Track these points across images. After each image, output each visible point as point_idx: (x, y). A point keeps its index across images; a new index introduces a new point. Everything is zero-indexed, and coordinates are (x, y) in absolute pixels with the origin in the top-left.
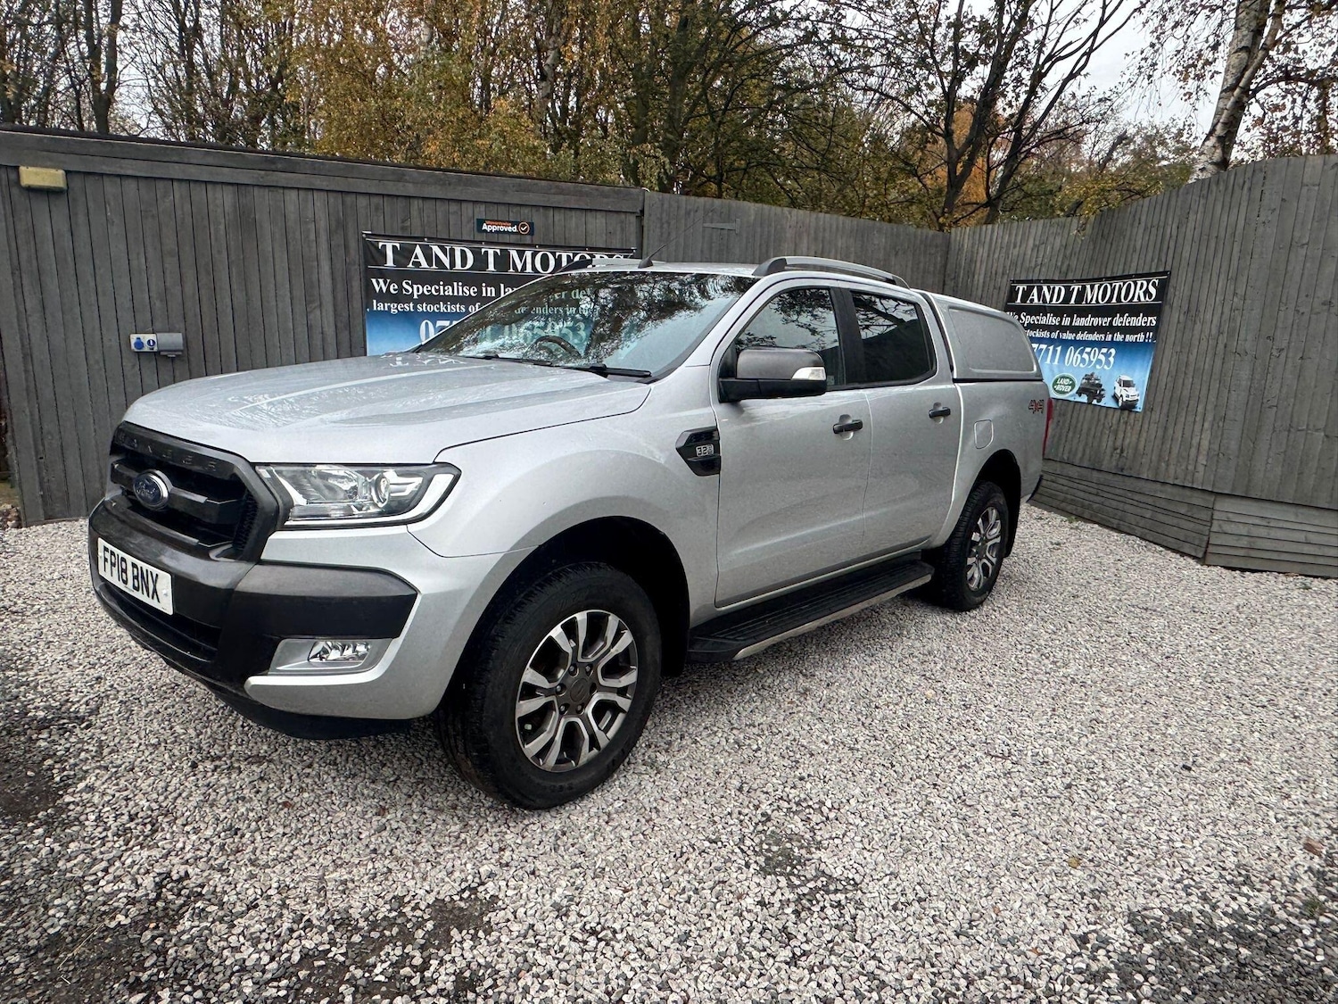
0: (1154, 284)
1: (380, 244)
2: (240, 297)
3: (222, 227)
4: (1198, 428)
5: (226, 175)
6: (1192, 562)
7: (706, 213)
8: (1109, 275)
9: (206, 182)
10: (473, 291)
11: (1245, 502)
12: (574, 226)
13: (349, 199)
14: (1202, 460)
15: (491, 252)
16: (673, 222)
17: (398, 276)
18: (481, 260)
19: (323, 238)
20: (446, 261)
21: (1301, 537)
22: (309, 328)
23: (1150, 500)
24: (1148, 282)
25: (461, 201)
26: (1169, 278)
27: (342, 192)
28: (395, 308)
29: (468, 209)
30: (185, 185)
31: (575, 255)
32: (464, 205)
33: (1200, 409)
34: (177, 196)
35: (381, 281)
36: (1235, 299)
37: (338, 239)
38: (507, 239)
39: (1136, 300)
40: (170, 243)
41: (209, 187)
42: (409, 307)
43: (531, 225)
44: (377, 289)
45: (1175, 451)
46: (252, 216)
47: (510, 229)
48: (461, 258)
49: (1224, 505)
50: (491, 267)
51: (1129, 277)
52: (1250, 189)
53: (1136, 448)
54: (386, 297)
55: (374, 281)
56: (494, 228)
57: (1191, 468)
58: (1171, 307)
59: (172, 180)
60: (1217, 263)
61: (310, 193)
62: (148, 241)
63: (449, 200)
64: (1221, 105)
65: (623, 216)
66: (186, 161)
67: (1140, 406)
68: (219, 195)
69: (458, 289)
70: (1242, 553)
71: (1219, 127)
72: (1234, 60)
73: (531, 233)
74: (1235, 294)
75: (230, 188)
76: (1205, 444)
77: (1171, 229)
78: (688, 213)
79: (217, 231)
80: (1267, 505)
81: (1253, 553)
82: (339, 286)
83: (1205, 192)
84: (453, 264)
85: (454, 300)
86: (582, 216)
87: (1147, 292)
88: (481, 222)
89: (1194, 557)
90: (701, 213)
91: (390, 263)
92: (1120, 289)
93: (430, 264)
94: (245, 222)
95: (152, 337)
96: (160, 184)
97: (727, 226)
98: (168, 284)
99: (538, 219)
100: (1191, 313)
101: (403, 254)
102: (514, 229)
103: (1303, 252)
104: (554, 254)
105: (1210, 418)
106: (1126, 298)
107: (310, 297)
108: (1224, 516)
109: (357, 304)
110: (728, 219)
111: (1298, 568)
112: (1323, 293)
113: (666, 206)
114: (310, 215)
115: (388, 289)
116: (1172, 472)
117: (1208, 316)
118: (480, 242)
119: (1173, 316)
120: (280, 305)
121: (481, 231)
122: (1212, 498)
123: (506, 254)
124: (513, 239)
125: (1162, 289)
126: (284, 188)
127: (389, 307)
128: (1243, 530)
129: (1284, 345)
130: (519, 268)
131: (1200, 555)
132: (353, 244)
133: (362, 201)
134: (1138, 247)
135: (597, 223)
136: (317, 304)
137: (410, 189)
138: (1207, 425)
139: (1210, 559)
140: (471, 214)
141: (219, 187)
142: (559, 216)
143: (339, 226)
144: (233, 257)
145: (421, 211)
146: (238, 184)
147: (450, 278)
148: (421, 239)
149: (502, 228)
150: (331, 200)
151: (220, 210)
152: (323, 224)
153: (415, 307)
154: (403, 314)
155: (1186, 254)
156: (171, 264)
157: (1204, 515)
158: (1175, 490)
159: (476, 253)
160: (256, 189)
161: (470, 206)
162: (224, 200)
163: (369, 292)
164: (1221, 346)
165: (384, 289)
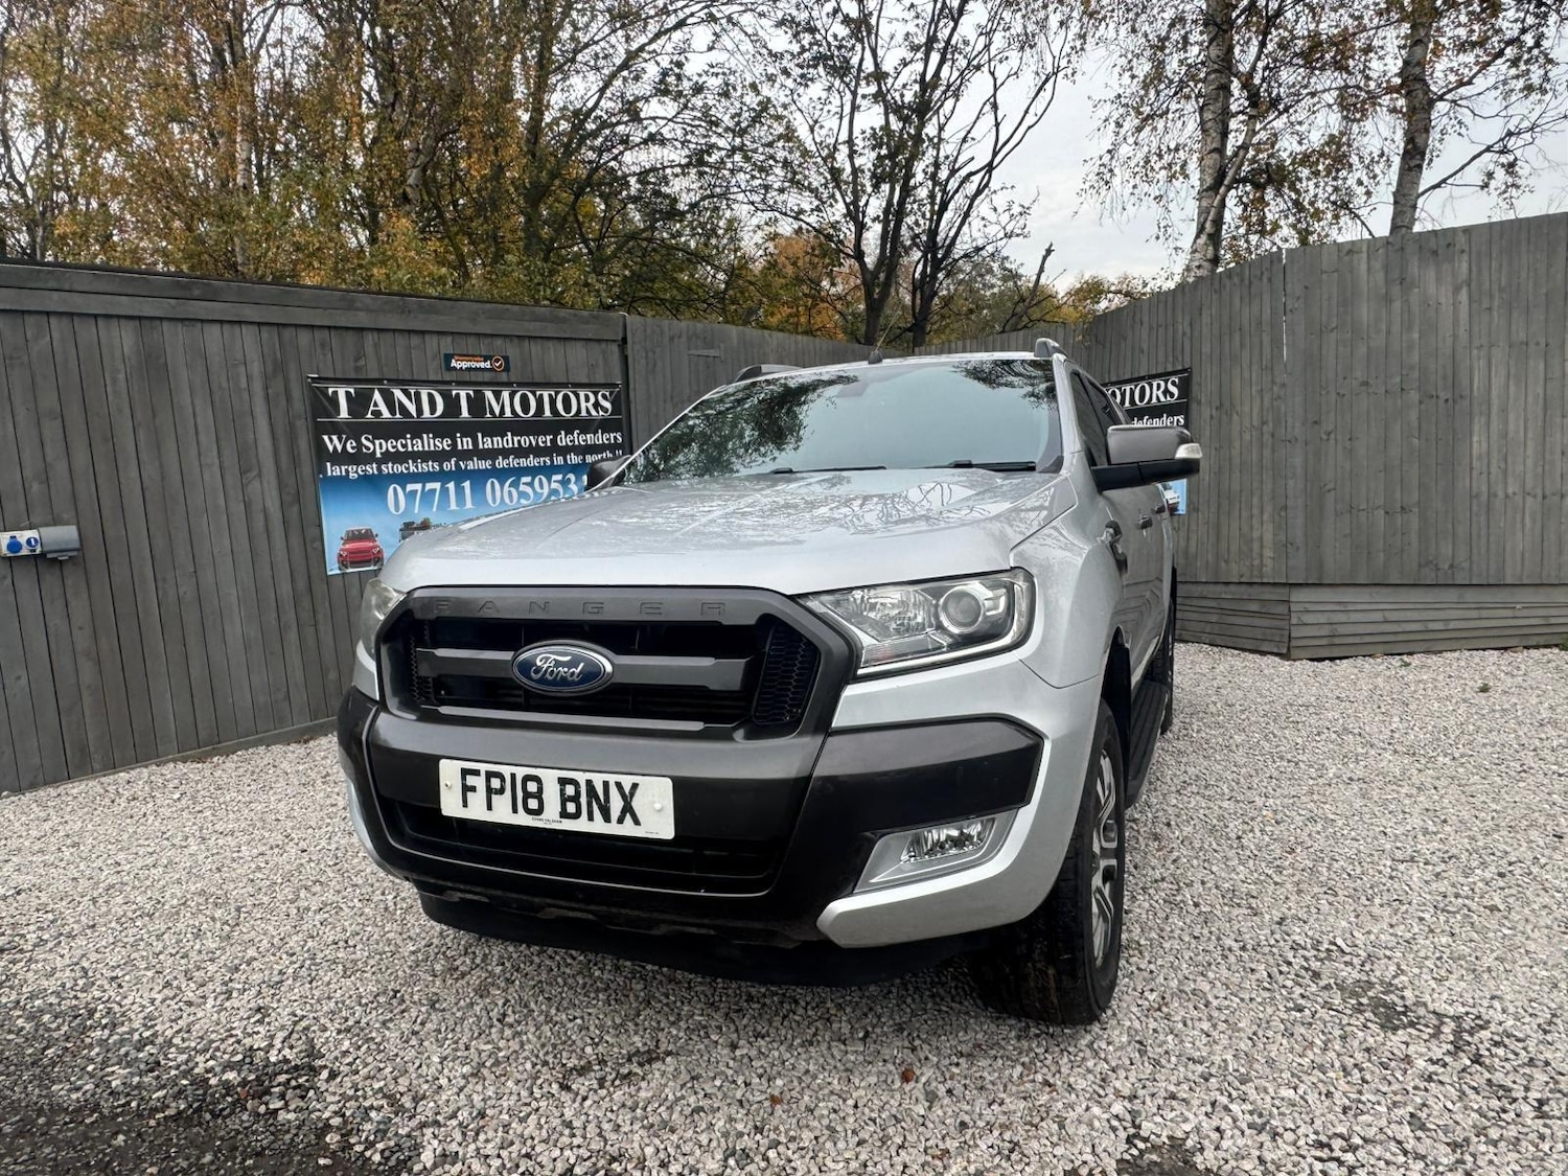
0: (1173, 383)
1: (330, 391)
2: (150, 471)
3: (122, 376)
4: (1255, 521)
5: (125, 305)
6: (1277, 659)
7: (689, 339)
8: (1114, 379)
9: (96, 316)
10: (445, 444)
11: (1320, 590)
12: (552, 359)
13: (288, 333)
14: (1268, 553)
15: (463, 394)
16: (658, 350)
17: (354, 430)
18: (452, 405)
19: (258, 386)
20: (412, 408)
21: (1378, 616)
22: (247, 506)
23: (1213, 604)
24: (1166, 382)
25: (423, 333)
26: (1191, 373)
27: (278, 325)
28: (354, 472)
29: (432, 342)
30: (65, 321)
31: (557, 393)
32: (427, 337)
33: (1255, 501)
34: (55, 335)
35: (335, 438)
36: (1275, 389)
37: (277, 386)
38: (480, 377)
39: (1154, 400)
40: (49, 400)
41: (101, 322)
42: (372, 469)
43: (506, 359)
44: (331, 448)
45: (1234, 548)
46: (162, 360)
47: (482, 365)
48: (429, 404)
49: (1298, 596)
50: (465, 413)
51: (1142, 379)
52: (1270, 280)
53: (1186, 552)
54: (341, 458)
55: (326, 438)
56: (464, 365)
57: (1256, 562)
58: (1199, 403)
59: (48, 314)
60: (1246, 355)
61: (237, 328)
62: (17, 400)
63: (409, 331)
64: (1205, 203)
65: (604, 345)
66: (67, 287)
67: (1182, 509)
68: (115, 332)
69: (428, 443)
70: (1324, 642)
71: (1208, 225)
72: (1208, 161)
73: (507, 369)
74: (1273, 382)
75: (131, 324)
76: (1268, 537)
77: (1183, 326)
78: (672, 339)
79: (114, 381)
80: (1342, 589)
81: (1337, 641)
82: (283, 449)
83: (1216, 286)
84: (420, 410)
85: (425, 456)
86: (560, 346)
87: (1166, 392)
88: (448, 358)
89: (1276, 654)
90: (684, 339)
91: (344, 413)
92: (1132, 393)
93: (393, 412)
94: (152, 366)
95: (32, 534)
96: (30, 320)
97: (712, 353)
98: (48, 459)
99: (512, 351)
100: (1225, 407)
101: (359, 403)
102: (487, 365)
103: (1333, 335)
104: (534, 394)
105: (1268, 509)
106: (1142, 400)
107: (246, 465)
108: (1299, 607)
109: (307, 469)
110: (709, 344)
111: (1381, 648)
112: (1359, 374)
113: (649, 332)
114: (239, 356)
115: (344, 447)
116: (1234, 572)
117: (1247, 409)
118: (449, 383)
119: (1203, 412)
120: (206, 476)
121: (450, 369)
122: (1285, 590)
123: (480, 396)
124: (487, 377)
125: (1185, 387)
126: (202, 321)
127: (347, 471)
128: (1322, 619)
129: (1331, 428)
130: (497, 411)
131: (1284, 651)
132: (296, 393)
133: (304, 337)
134: (1145, 347)
135: (578, 354)
136: (255, 473)
137: (362, 319)
138: (1265, 517)
139: (1295, 653)
140: (436, 349)
141: (114, 322)
142: (535, 348)
143: (277, 369)
144: (139, 415)
145: (376, 346)
146: (140, 318)
147: (418, 428)
148: (378, 381)
149: (474, 365)
150: (265, 335)
151: (118, 354)
152: (256, 368)
153: (379, 469)
154: (365, 478)
155: (1206, 349)
156: (52, 429)
157: (1282, 609)
158: (1243, 588)
159: (446, 396)
160: (166, 324)
161: (435, 338)
162: (125, 339)
163: (322, 455)
164: (1267, 437)
165: (339, 448)
